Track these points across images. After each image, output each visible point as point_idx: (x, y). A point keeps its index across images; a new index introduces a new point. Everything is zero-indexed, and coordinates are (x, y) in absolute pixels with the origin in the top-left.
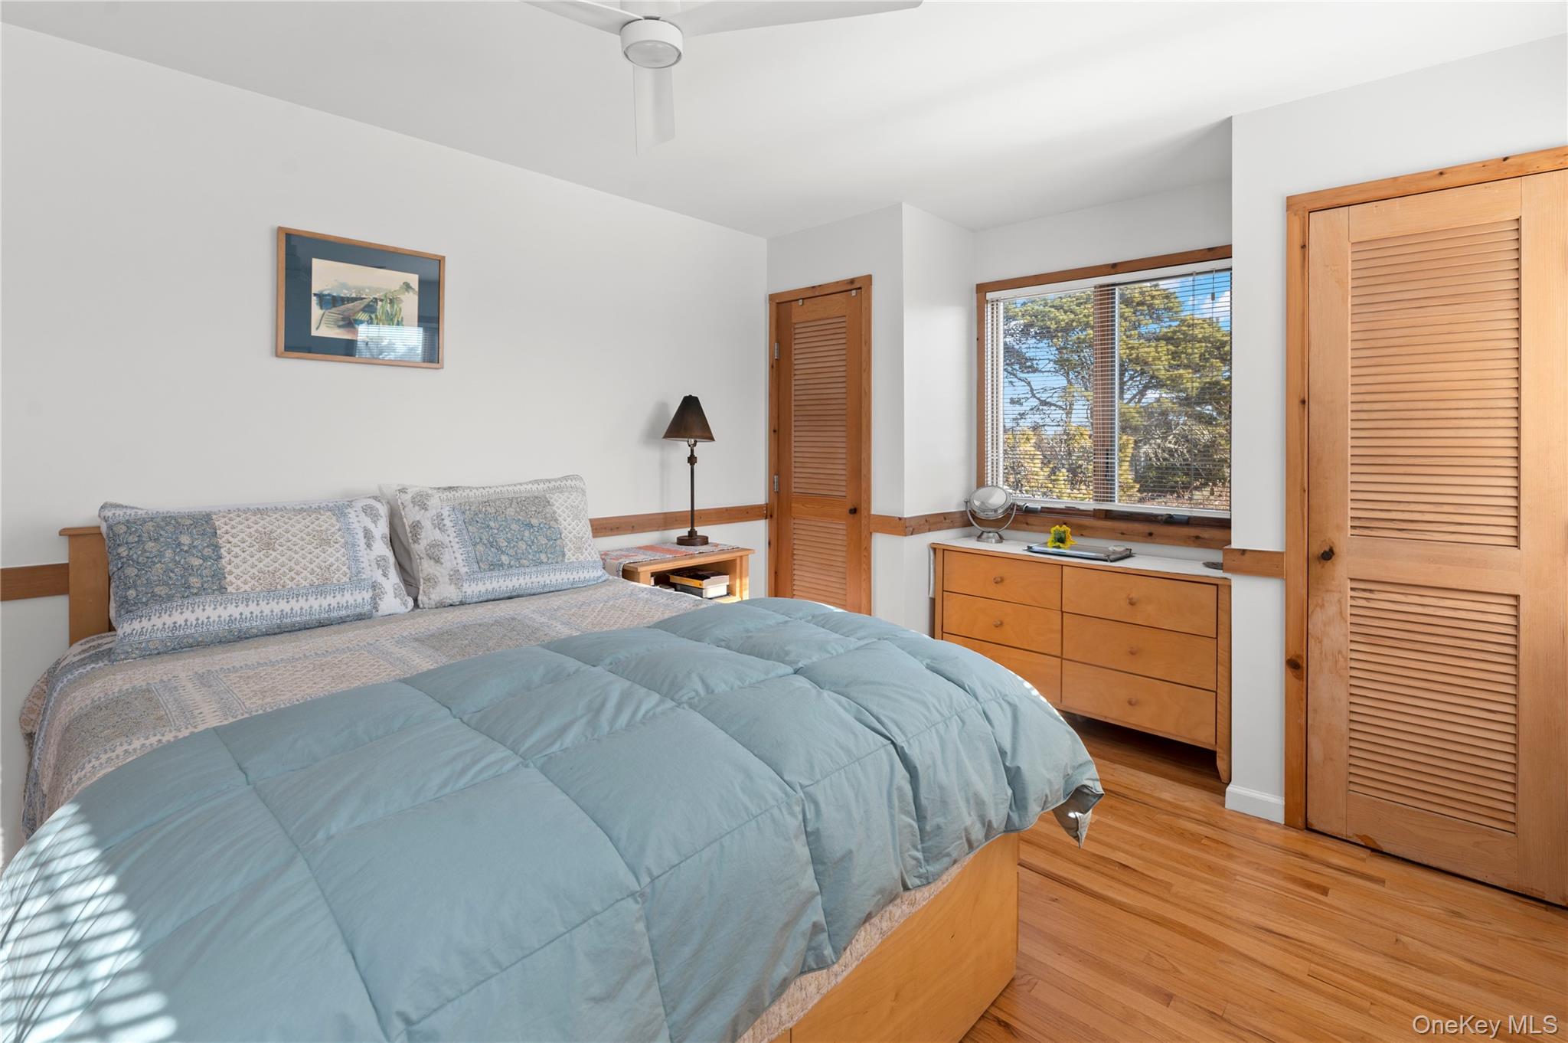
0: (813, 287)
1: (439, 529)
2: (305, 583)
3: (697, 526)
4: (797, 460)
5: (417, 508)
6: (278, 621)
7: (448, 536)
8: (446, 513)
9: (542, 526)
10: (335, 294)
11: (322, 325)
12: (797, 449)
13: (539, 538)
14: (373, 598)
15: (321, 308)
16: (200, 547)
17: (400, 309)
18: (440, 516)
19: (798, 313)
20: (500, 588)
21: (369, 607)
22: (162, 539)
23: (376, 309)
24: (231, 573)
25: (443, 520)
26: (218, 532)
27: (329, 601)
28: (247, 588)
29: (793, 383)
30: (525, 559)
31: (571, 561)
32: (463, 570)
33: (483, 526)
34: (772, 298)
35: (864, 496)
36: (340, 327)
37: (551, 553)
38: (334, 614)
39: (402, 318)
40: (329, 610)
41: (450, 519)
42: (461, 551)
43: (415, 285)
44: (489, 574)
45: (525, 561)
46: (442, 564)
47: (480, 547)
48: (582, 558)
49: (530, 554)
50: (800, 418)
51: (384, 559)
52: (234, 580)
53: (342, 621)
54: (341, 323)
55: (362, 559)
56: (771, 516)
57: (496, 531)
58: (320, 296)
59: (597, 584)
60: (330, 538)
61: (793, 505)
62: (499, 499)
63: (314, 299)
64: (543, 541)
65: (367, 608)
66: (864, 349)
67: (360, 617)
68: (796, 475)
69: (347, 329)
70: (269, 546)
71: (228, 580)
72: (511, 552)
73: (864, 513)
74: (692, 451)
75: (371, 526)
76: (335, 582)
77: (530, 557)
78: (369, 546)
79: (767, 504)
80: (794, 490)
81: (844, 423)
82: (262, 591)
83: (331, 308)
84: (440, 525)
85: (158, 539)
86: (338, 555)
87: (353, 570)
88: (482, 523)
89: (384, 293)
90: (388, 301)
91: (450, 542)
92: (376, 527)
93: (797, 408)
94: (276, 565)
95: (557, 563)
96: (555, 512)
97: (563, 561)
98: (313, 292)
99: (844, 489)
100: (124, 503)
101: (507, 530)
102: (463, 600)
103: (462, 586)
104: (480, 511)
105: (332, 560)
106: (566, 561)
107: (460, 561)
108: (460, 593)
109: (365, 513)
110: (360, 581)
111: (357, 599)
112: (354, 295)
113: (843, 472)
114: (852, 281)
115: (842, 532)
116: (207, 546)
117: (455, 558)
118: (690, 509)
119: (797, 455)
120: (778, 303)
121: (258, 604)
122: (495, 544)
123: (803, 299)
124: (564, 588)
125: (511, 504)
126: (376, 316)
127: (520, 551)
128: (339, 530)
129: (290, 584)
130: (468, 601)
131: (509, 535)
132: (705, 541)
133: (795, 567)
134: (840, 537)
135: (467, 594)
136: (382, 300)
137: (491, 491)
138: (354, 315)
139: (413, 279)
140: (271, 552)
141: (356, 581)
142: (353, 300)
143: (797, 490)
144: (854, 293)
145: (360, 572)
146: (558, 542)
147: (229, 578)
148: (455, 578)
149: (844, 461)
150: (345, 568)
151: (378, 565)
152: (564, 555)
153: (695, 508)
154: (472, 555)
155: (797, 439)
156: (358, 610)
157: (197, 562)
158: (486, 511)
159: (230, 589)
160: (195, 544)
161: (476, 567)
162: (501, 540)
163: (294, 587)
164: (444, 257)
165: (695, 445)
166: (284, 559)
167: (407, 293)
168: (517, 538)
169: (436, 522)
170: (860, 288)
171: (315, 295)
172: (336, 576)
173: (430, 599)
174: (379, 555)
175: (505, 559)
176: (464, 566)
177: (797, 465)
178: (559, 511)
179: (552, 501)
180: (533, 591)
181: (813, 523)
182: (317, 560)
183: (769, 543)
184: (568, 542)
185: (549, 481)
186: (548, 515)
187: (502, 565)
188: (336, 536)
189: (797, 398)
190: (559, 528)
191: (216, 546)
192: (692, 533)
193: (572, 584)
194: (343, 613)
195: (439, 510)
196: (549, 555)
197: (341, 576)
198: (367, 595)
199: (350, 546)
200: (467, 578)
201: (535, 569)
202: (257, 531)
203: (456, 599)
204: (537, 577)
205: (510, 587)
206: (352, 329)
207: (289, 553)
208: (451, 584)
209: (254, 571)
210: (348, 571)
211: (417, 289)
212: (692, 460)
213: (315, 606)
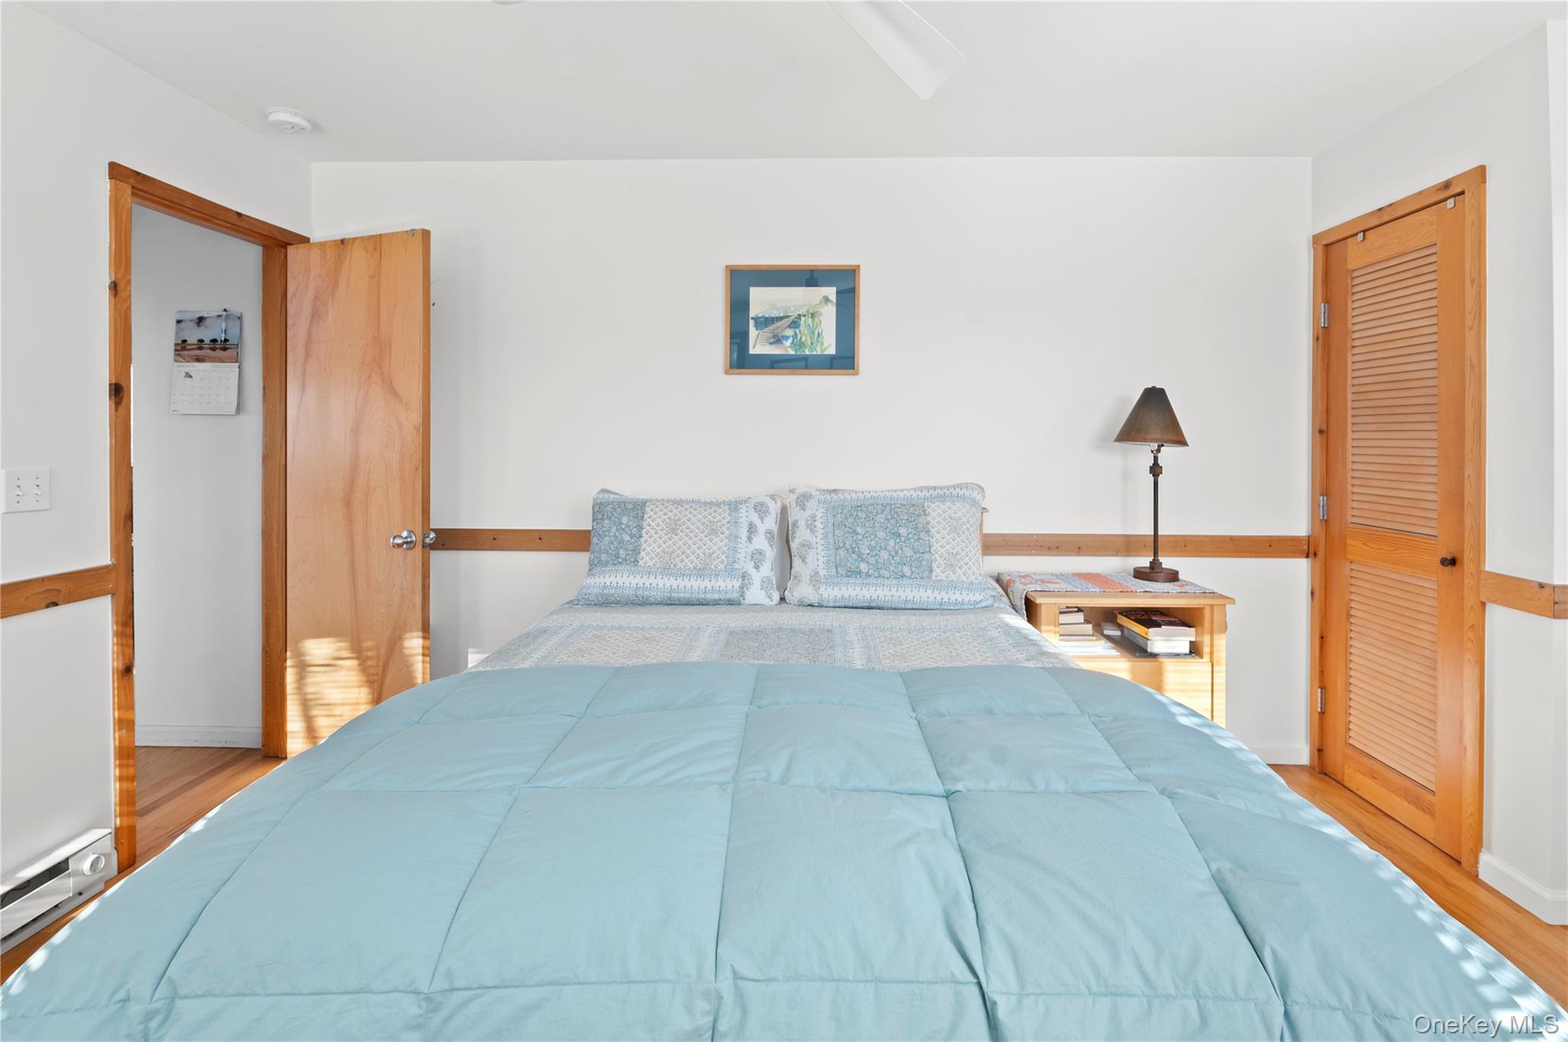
0: (1380, 210)
1: (811, 530)
2: (690, 566)
3: (1162, 556)
4: (1356, 474)
5: (798, 508)
6: (668, 595)
7: (816, 537)
8: (819, 515)
9: (910, 536)
10: (767, 316)
11: (758, 345)
12: (1355, 459)
13: (904, 549)
14: (742, 587)
15: (757, 329)
16: (631, 527)
17: (820, 322)
18: (813, 517)
19: (1355, 255)
20: (857, 595)
21: (737, 595)
22: (613, 518)
23: (800, 324)
24: (644, 550)
25: (815, 521)
26: (645, 516)
27: (706, 584)
28: (651, 563)
29: (1350, 359)
30: (885, 570)
31: (939, 578)
32: (822, 572)
33: (850, 530)
34: (1316, 239)
35: (1469, 540)
36: (771, 344)
37: (916, 567)
38: (709, 596)
39: (822, 330)
40: (705, 592)
41: (821, 521)
42: (823, 553)
43: (833, 298)
44: (846, 580)
45: (885, 572)
46: (806, 563)
47: (842, 552)
48: (953, 577)
49: (892, 564)
50: (1362, 412)
51: (760, 553)
52: (645, 556)
53: (716, 603)
54: (772, 340)
55: (740, 550)
56: (1315, 554)
57: (860, 537)
58: (756, 319)
59: (975, 608)
60: (718, 528)
61: (1349, 541)
62: (871, 505)
63: (751, 322)
64: (909, 552)
65: (735, 595)
66: (1470, 292)
67: (731, 603)
68: (1355, 497)
69: (777, 345)
70: (674, 531)
71: (641, 555)
72: (872, 560)
73: (1468, 565)
74: (1156, 458)
75: (757, 521)
76: (713, 567)
77: (892, 568)
78: (750, 539)
79: (1309, 537)
80: (1350, 519)
81: (1434, 418)
82: (660, 567)
83: (763, 329)
84: (812, 528)
85: (610, 518)
86: (721, 544)
87: (730, 559)
88: (849, 528)
89: (807, 308)
90: (810, 315)
91: (817, 543)
92: (762, 523)
93: (1355, 397)
94: (674, 547)
95: (922, 578)
96: (928, 523)
97: (930, 577)
98: (751, 316)
99: (1434, 524)
100: (612, 490)
101: (872, 537)
102: (820, 602)
103: (819, 588)
104: (851, 515)
105: (715, 548)
106: (933, 577)
107: (821, 563)
108: (816, 595)
109: (755, 509)
110: (733, 570)
111: (728, 586)
112: (782, 315)
113: (1434, 497)
114: (1447, 185)
115: (1430, 594)
116: (636, 527)
117: (817, 560)
118: (1153, 533)
119: (1356, 466)
120: (1327, 245)
121: (655, 578)
122: (857, 550)
123: (1364, 231)
124: (929, 607)
125: (883, 511)
126: (800, 331)
127: (881, 561)
128: (729, 522)
129: (680, 565)
130: (825, 604)
131: (873, 543)
132: (1173, 577)
133: (1352, 635)
134: (1428, 602)
135: (824, 597)
136: (804, 316)
137: (869, 496)
138: (782, 333)
139: (831, 292)
140: (674, 536)
141: (730, 571)
142: (780, 319)
143: (1355, 520)
144: (1450, 203)
145: (735, 562)
146: (926, 556)
147: (643, 554)
148: (815, 580)
149: (1434, 480)
150: (723, 557)
151: (752, 557)
152: (931, 571)
153: (1159, 533)
154: (832, 559)
155: (1356, 443)
156: (729, 596)
157: (627, 538)
158: (857, 516)
159: (641, 563)
160: (629, 524)
161: (834, 571)
162: (864, 546)
163: (682, 567)
164: (859, 266)
165: (1158, 451)
166: (680, 543)
167: (826, 306)
168: (881, 547)
169: (809, 523)
170: (1462, 193)
171: (752, 318)
172: (715, 563)
173: (792, 596)
174: (757, 548)
175: (863, 567)
176: (824, 568)
177: (1356, 482)
178: (933, 522)
179: (929, 510)
180: (893, 606)
181: (1380, 572)
182: (704, 547)
183: (1312, 594)
184: (938, 558)
185: (935, 488)
186: (920, 525)
187: (860, 573)
188: (724, 528)
189: (1356, 382)
190: (929, 540)
191: (641, 527)
192: (1155, 565)
193: (941, 605)
194: (716, 596)
195: (814, 511)
196: (914, 569)
197: (719, 564)
198: (737, 583)
199: (733, 538)
200: (825, 581)
201: (896, 581)
202: (670, 518)
203: (814, 600)
204: (897, 590)
205: (868, 596)
206: (780, 345)
207: (686, 538)
208: (810, 584)
209: (659, 550)
210: (725, 559)
211: (835, 301)
212: (1156, 470)
213: (695, 586)
